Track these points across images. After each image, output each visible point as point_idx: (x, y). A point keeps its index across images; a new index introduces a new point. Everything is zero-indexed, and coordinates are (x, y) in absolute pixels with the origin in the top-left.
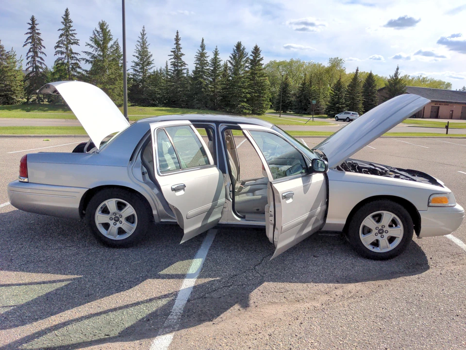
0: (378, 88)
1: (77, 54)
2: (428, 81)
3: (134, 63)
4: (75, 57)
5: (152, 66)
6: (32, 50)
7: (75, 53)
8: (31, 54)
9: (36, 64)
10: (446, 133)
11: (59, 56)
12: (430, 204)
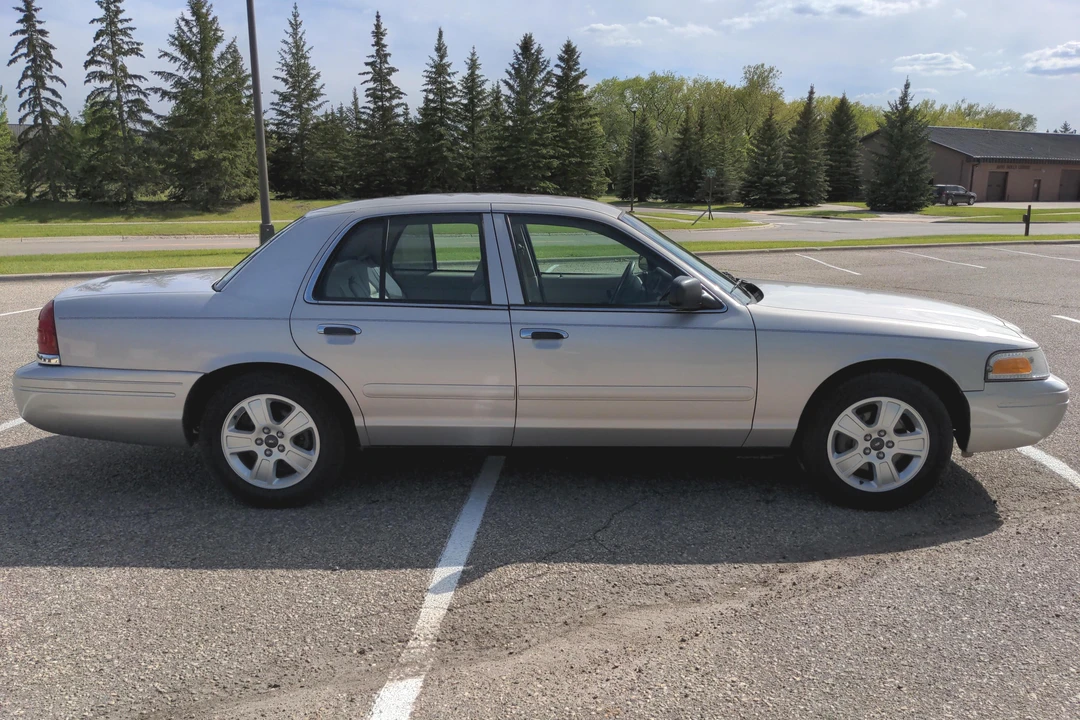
0: (860, 134)
1: (139, 77)
2: (980, 113)
3: (277, 96)
4: (134, 86)
5: (320, 100)
6: (29, 73)
7: (136, 77)
8: (29, 82)
9: (41, 106)
10: (1024, 233)
11: (96, 84)
12: (991, 376)
